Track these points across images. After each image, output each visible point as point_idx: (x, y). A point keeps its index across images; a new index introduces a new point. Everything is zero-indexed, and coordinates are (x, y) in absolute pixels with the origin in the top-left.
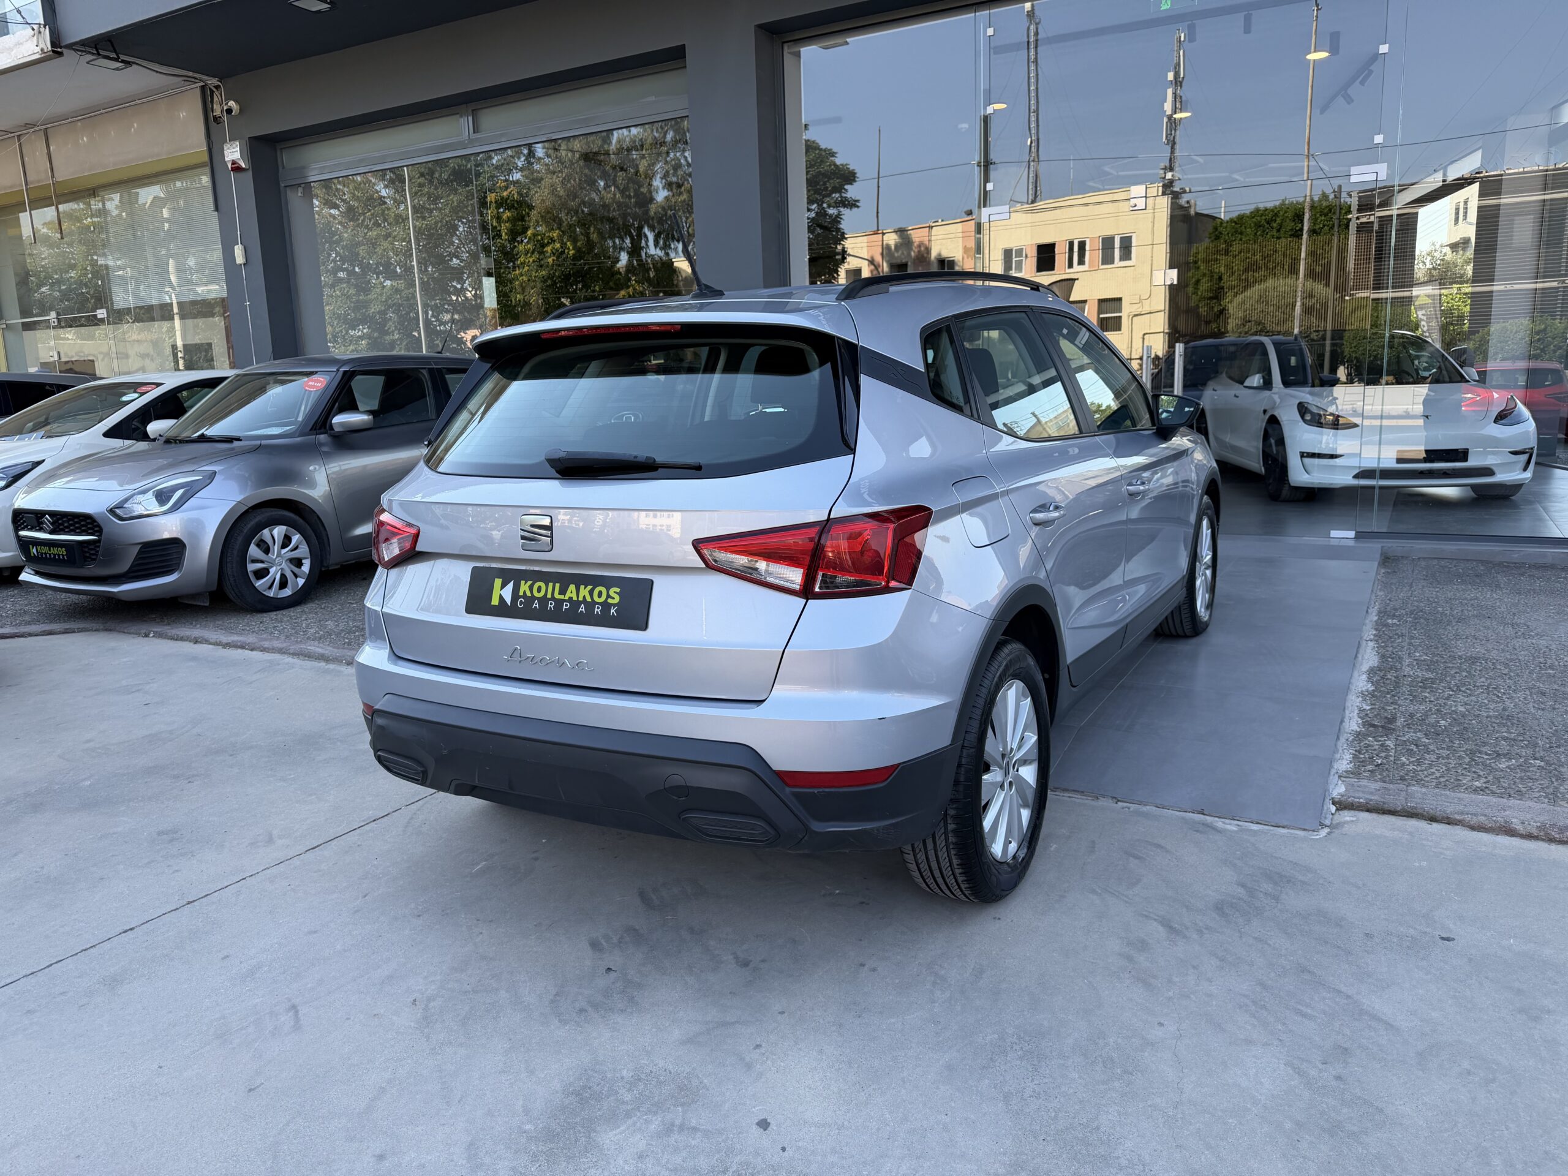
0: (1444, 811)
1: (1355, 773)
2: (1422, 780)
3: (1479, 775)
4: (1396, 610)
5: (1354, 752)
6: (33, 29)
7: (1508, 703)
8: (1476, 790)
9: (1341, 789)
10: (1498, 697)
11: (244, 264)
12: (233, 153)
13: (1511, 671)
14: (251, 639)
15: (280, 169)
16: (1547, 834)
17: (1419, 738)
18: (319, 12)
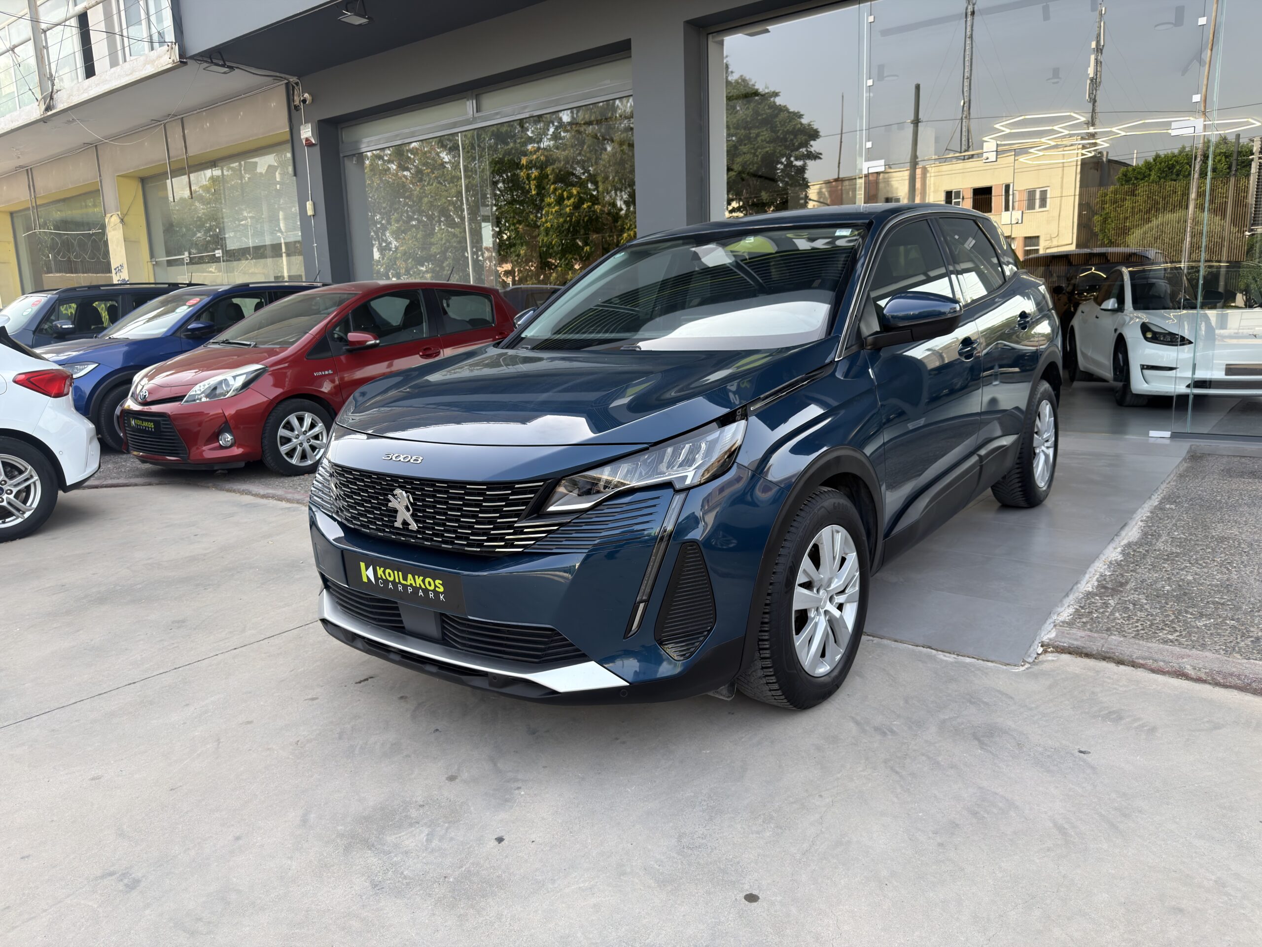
0: (1131, 656)
1: (1070, 624)
2: (1124, 631)
3: (1177, 631)
4: (1178, 497)
5: (1078, 607)
6: (168, 46)
7: (1234, 576)
8: (1165, 642)
9: (1053, 635)
10: (1228, 569)
11: (313, 215)
12: (307, 132)
13: (1252, 549)
14: (280, 492)
15: (341, 143)
16: (1213, 679)
17: (1139, 599)
18: (360, 25)
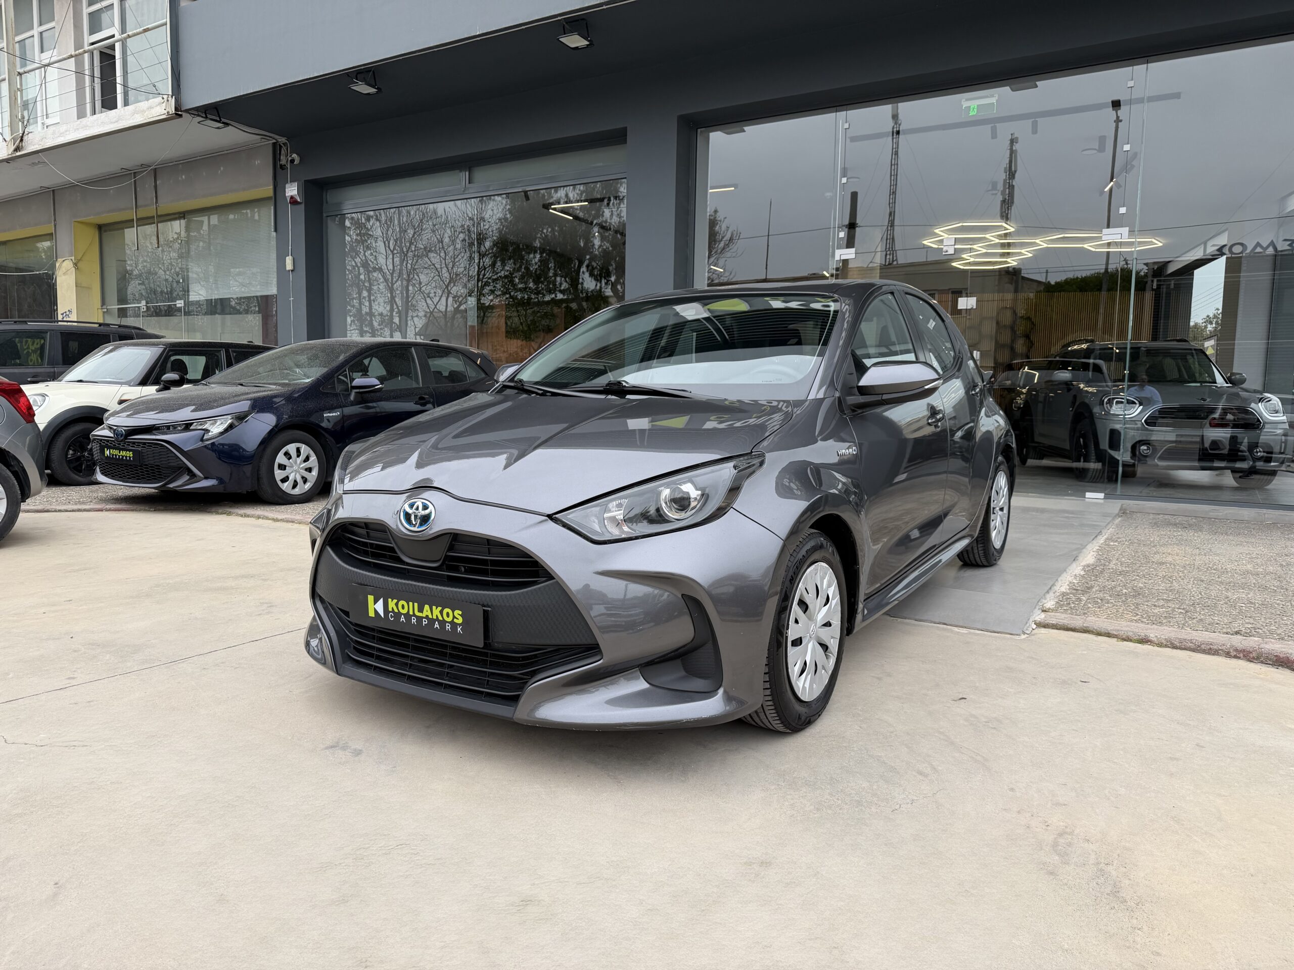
0: (1107, 630)
1: (1053, 610)
5: (1058, 601)
6: (163, 98)
9: (1043, 617)
10: (1170, 581)
11: (292, 271)
12: (292, 190)
15: (325, 204)
16: (1172, 643)
18: (368, 94)
